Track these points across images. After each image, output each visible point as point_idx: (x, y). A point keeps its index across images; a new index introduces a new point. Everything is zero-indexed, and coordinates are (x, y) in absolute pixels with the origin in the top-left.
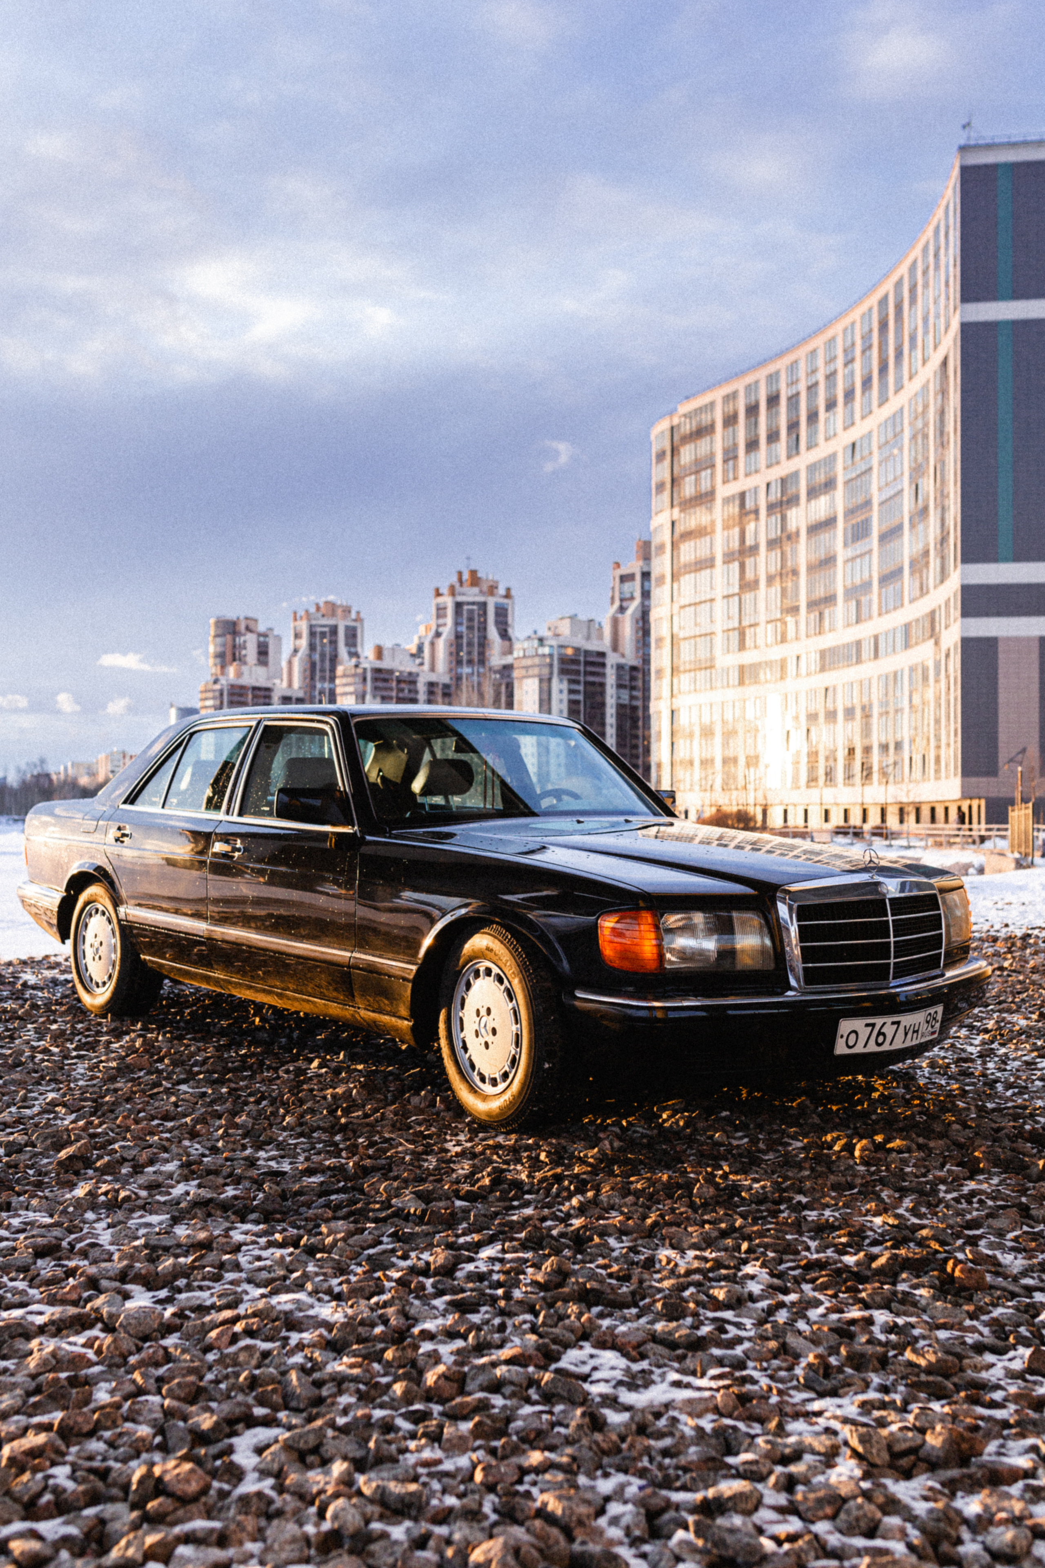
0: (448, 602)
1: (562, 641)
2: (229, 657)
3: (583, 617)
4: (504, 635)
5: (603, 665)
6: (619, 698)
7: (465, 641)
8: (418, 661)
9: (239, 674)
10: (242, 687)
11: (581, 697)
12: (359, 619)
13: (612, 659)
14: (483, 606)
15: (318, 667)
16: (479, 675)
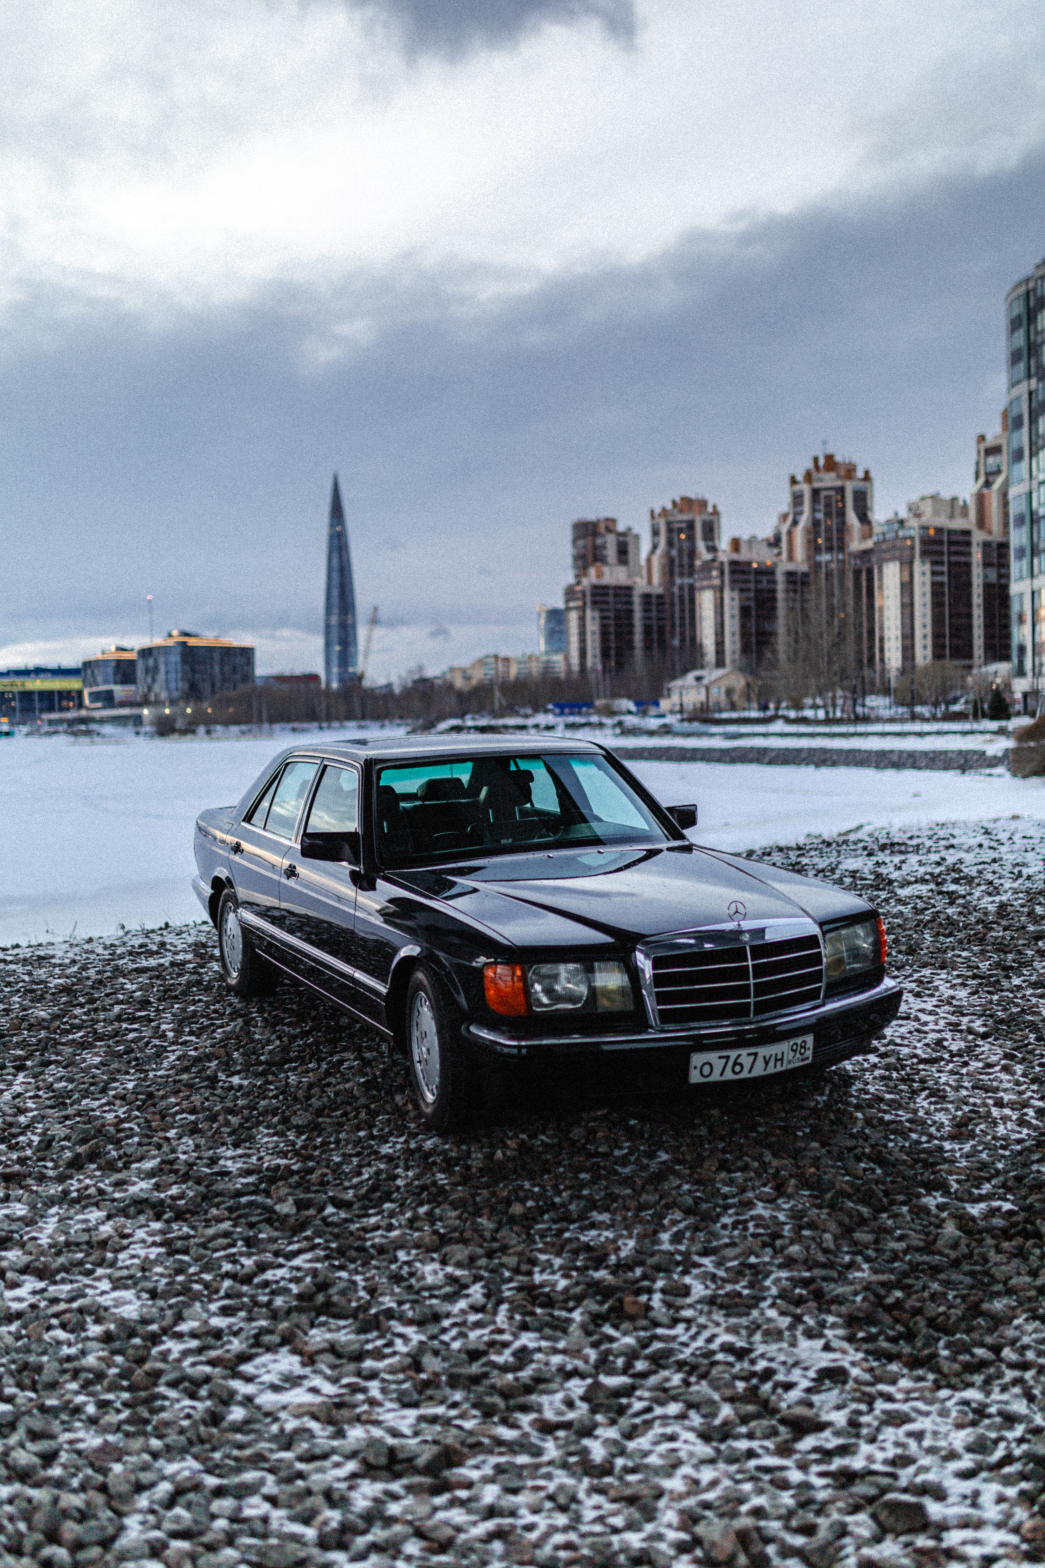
0: (806, 489)
1: (924, 520)
2: (590, 557)
3: (946, 495)
4: (864, 517)
5: (968, 544)
6: (985, 576)
7: (823, 527)
8: (776, 551)
9: (600, 575)
10: (605, 587)
11: (945, 579)
12: (716, 513)
13: (978, 537)
14: (841, 490)
15: (677, 563)
16: (838, 561)
